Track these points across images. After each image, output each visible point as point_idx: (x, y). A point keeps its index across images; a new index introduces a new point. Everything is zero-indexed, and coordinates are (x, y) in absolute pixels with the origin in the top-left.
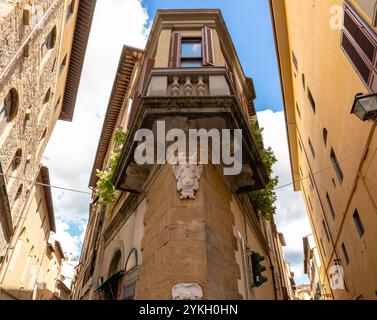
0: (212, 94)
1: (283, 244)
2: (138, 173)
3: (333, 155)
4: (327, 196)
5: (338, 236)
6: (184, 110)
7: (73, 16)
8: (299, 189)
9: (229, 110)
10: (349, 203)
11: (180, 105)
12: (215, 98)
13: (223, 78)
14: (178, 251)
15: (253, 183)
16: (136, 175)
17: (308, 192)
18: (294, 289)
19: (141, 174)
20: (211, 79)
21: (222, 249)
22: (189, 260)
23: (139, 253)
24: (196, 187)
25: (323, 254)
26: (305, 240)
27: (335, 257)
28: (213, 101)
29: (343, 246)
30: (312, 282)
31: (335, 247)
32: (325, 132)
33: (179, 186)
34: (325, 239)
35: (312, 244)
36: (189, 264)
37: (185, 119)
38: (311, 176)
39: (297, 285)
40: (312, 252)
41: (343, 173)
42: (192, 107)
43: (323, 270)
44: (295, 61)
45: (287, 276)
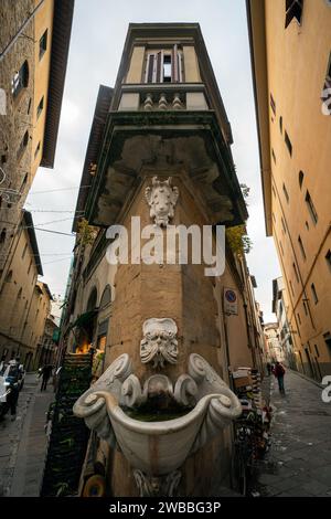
0: (188, 109)
1: (255, 285)
2: (110, 205)
3: (308, 198)
4: (300, 240)
5: (308, 279)
6: (158, 127)
7: (47, 53)
8: (271, 235)
9: (209, 128)
10: (322, 245)
11: (153, 122)
12: (193, 112)
13: (202, 94)
14: (150, 284)
15: (232, 217)
16: (108, 208)
17: (280, 238)
18: (263, 326)
19: (114, 206)
20: (188, 95)
21: (199, 283)
22: (162, 293)
23: (113, 288)
24: (171, 214)
25: (291, 294)
26: (275, 283)
27: (303, 297)
28: (190, 116)
29: (313, 287)
30: (280, 320)
31: (304, 288)
32: (301, 175)
33: (152, 212)
34: (295, 279)
35: (282, 286)
36: (162, 298)
37: (159, 138)
38: (284, 221)
39: (265, 323)
40: (281, 292)
41: (319, 215)
42: (167, 123)
43: (291, 309)
44: (273, 104)
45: (257, 314)
